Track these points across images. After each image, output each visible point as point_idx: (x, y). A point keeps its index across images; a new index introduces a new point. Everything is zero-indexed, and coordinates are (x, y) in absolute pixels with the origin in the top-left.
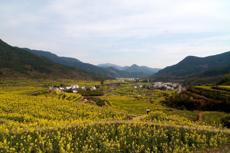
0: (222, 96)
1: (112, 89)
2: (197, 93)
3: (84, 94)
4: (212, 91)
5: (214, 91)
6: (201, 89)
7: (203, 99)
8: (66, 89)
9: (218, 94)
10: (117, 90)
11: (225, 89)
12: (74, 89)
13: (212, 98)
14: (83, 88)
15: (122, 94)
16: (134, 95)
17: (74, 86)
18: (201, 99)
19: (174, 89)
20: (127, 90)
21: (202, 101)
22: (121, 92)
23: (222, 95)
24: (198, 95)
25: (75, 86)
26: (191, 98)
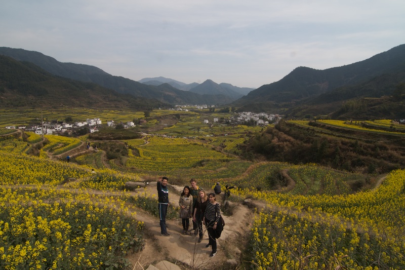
0: (316, 136)
1: (166, 124)
2: (285, 133)
3: (105, 137)
4: (305, 129)
5: (308, 129)
6: (294, 125)
7: (289, 141)
8: (76, 127)
9: (311, 133)
10: (174, 126)
11: (324, 126)
12: (93, 127)
13: (301, 139)
14: (109, 123)
15: (180, 134)
16: (201, 135)
17: (92, 120)
18: (286, 141)
19: (268, 124)
20: (190, 127)
21: (287, 145)
22: (180, 131)
23: (316, 134)
24: (284, 136)
25: (95, 122)
26: (275, 140)
